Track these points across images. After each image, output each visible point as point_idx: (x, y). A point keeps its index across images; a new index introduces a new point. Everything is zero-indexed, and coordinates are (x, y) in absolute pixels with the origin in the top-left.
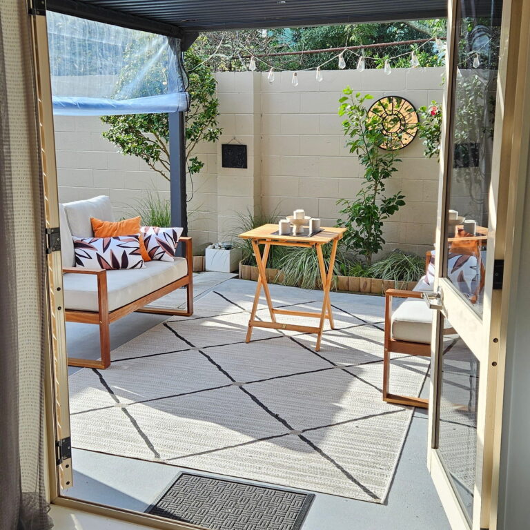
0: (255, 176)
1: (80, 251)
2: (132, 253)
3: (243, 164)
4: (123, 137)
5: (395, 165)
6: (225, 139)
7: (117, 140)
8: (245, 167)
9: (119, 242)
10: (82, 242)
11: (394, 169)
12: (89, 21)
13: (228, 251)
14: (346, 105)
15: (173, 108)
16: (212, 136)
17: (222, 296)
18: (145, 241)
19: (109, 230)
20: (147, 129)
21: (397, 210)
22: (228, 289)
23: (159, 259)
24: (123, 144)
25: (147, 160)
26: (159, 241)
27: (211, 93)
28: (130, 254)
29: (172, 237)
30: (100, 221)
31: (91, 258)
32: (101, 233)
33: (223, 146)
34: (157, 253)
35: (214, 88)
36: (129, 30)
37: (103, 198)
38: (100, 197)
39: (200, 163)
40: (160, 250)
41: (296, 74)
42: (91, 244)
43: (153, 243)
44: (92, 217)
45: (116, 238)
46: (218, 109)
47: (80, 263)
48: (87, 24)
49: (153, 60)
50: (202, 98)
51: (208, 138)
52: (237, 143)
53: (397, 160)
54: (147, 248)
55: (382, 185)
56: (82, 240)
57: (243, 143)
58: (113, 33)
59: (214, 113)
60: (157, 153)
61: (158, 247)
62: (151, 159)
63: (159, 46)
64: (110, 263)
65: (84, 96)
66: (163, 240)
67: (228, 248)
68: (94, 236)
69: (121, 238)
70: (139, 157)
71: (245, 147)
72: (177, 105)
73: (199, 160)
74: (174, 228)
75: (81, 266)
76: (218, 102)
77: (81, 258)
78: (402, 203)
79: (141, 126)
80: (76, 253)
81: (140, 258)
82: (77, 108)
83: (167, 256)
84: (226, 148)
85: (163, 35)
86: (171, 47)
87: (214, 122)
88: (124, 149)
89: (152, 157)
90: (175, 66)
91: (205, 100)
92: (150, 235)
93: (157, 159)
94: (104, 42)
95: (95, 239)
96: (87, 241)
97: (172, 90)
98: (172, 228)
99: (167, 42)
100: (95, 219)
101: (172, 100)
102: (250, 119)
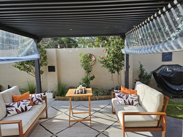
0: (57, 73)
1: (8, 109)
2: (29, 106)
3: (54, 70)
4: (19, 66)
5: (92, 69)
6: (49, 65)
7: (18, 67)
8: (55, 71)
9: (23, 103)
10: (9, 105)
11: (92, 70)
12: (9, 32)
13: (52, 93)
14: (81, 56)
15: (36, 58)
16: (46, 65)
17: (54, 108)
18: (32, 99)
19: (19, 98)
20: (28, 64)
21: (93, 79)
22: (55, 105)
23: (37, 104)
24: (19, 68)
25: (28, 72)
26: (36, 99)
27: (46, 54)
28: (28, 106)
29: (41, 96)
30: (15, 96)
31: (13, 111)
32: (16, 100)
33: (48, 67)
34: (36, 102)
35: (46, 52)
36: (22, 36)
37: (16, 87)
38: (14, 87)
39: (43, 71)
40: (37, 101)
41: (71, 49)
42: (13, 105)
43: (34, 99)
44: (12, 95)
45: (22, 101)
46: (47, 57)
47: (9, 113)
48: (8, 33)
49: (30, 45)
50: (43, 55)
51: (45, 65)
52: (52, 66)
53: (92, 68)
54: (32, 102)
55: (89, 74)
56: (9, 104)
57: (54, 65)
58: (17, 37)
59: (46, 59)
60: (31, 70)
61: (36, 100)
62: (29, 72)
63: (31, 41)
64: (21, 111)
65: (8, 56)
66: (38, 98)
67: (52, 92)
68: (13, 102)
69: (24, 101)
70: (25, 72)
71: (54, 66)
72: (38, 57)
73: (42, 71)
74: (41, 94)
75: (9, 114)
76: (47, 56)
77: (9, 111)
78: (94, 78)
79: (26, 63)
80: (7, 110)
81: (31, 106)
82: (6, 61)
83: (39, 103)
84: (49, 67)
85: (32, 38)
86: (35, 42)
87: (46, 61)
88: (20, 69)
89: (29, 71)
90: (36, 47)
91: (44, 56)
92: (33, 97)
93: (31, 72)
94: (14, 39)
95: (14, 103)
96: (11, 105)
97: (36, 53)
98: (40, 94)
99: (33, 40)
100: (13, 95)
101: (36, 56)
102: (55, 59)
